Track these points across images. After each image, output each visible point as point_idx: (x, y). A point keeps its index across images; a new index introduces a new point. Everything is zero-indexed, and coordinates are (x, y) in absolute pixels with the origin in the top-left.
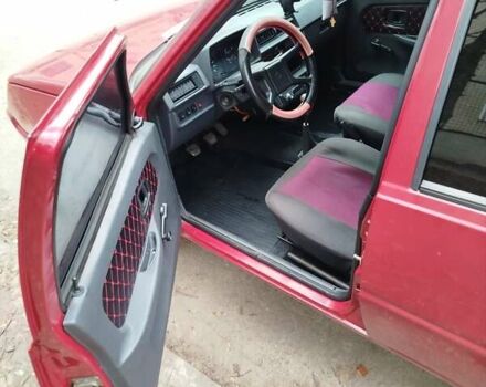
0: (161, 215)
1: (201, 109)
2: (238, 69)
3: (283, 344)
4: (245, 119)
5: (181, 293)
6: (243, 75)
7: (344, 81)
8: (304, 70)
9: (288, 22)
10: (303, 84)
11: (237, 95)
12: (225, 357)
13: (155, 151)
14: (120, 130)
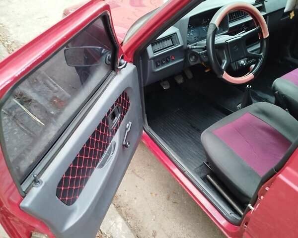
0: (126, 129)
1: (173, 60)
2: (205, 38)
3: (189, 229)
4: (207, 71)
5: (135, 174)
6: (208, 43)
7: (290, 58)
8: (258, 46)
9: (255, 8)
10: (253, 58)
11: (202, 57)
12: (149, 224)
13: (131, 86)
14: (110, 66)
